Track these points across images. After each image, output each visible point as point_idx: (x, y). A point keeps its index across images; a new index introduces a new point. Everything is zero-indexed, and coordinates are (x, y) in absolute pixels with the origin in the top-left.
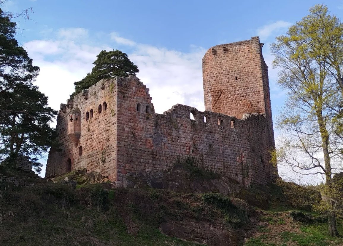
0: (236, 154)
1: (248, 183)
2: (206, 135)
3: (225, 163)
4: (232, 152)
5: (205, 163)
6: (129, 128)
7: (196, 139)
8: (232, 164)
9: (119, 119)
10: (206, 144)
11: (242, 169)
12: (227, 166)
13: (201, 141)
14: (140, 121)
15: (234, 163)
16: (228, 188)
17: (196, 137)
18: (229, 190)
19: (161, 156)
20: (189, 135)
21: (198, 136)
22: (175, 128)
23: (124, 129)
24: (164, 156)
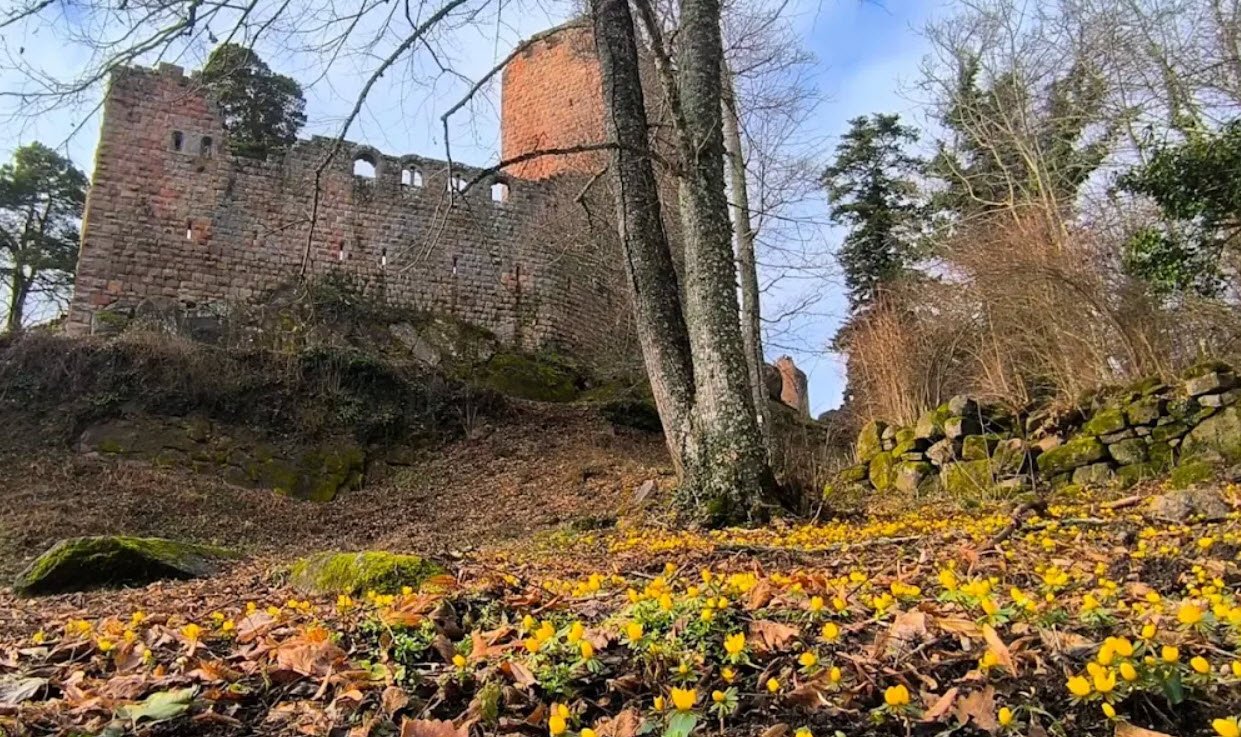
0: (498, 263)
1: (533, 339)
2: (400, 214)
3: (460, 288)
4: (487, 258)
5: (390, 286)
6: (136, 190)
7: (366, 223)
8: (482, 290)
9: (104, 167)
10: (400, 237)
11: (518, 303)
12: (463, 294)
13: (381, 230)
14: (175, 175)
15: (492, 288)
16: (451, 348)
17: (367, 219)
18: (454, 354)
19: (236, 263)
20: (341, 214)
21: (372, 216)
22: (295, 195)
23: (114, 195)
24: (246, 265)
